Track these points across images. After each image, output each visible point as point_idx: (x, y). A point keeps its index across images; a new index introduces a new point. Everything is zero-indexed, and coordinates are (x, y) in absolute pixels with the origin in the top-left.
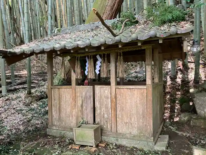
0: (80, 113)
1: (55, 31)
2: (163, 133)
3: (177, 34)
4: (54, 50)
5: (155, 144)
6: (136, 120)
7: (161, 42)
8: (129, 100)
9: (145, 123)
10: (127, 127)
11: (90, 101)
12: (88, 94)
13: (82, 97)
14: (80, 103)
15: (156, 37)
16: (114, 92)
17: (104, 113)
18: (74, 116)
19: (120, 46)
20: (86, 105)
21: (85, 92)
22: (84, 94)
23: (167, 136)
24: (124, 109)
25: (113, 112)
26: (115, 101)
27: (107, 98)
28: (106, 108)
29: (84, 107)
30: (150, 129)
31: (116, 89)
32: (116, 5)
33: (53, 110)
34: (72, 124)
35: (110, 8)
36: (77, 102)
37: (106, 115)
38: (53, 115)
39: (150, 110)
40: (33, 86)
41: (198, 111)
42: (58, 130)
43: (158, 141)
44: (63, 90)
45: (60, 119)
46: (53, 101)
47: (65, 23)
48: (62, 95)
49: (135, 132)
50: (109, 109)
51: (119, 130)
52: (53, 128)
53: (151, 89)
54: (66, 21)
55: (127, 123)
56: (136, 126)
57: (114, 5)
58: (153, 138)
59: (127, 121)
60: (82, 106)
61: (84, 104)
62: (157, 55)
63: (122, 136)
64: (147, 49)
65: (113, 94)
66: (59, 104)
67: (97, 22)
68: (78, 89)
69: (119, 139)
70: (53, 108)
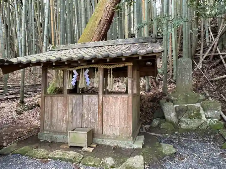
0: (70, 118)
1: (50, 47)
2: (140, 134)
3: (153, 53)
4: (50, 61)
5: (134, 143)
6: (119, 124)
7: (140, 58)
8: (114, 107)
9: (126, 126)
10: (111, 129)
11: (79, 108)
12: (78, 102)
13: (72, 104)
14: (70, 109)
15: (137, 54)
16: (101, 100)
17: (91, 119)
18: (65, 121)
19: (108, 61)
20: (76, 111)
21: (75, 99)
22: (74, 101)
23: (143, 136)
24: (110, 113)
25: (100, 117)
26: (102, 107)
27: (95, 105)
28: (94, 113)
29: (74, 113)
30: (130, 130)
31: (103, 97)
32: (103, 31)
33: (45, 117)
34: (62, 128)
35: (98, 33)
36: (68, 108)
37: (93, 120)
38: (45, 120)
39: (130, 115)
40: (26, 96)
41: (166, 116)
42: (49, 134)
43: (136, 140)
44: (56, 98)
45: (51, 124)
46: (45, 108)
47: (58, 43)
48: (54, 103)
49: (117, 133)
50: (96, 114)
51: (104, 132)
52: (44, 133)
53: (131, 98)
54: (59, 42)
55: (111, 126)
56: (119, 128)
57: (102, 30)
58: (132, 137)
59: (111, 124)
60: (72, 112)
61: (74, 110)
62: (135, 72)
63: (107, 137)
64: (129, 66)
65: (100, 102)
66: (52, 110)
67: (88, 43)
68: (70, 97)
69: (104, 140)
70: (45, 114)
